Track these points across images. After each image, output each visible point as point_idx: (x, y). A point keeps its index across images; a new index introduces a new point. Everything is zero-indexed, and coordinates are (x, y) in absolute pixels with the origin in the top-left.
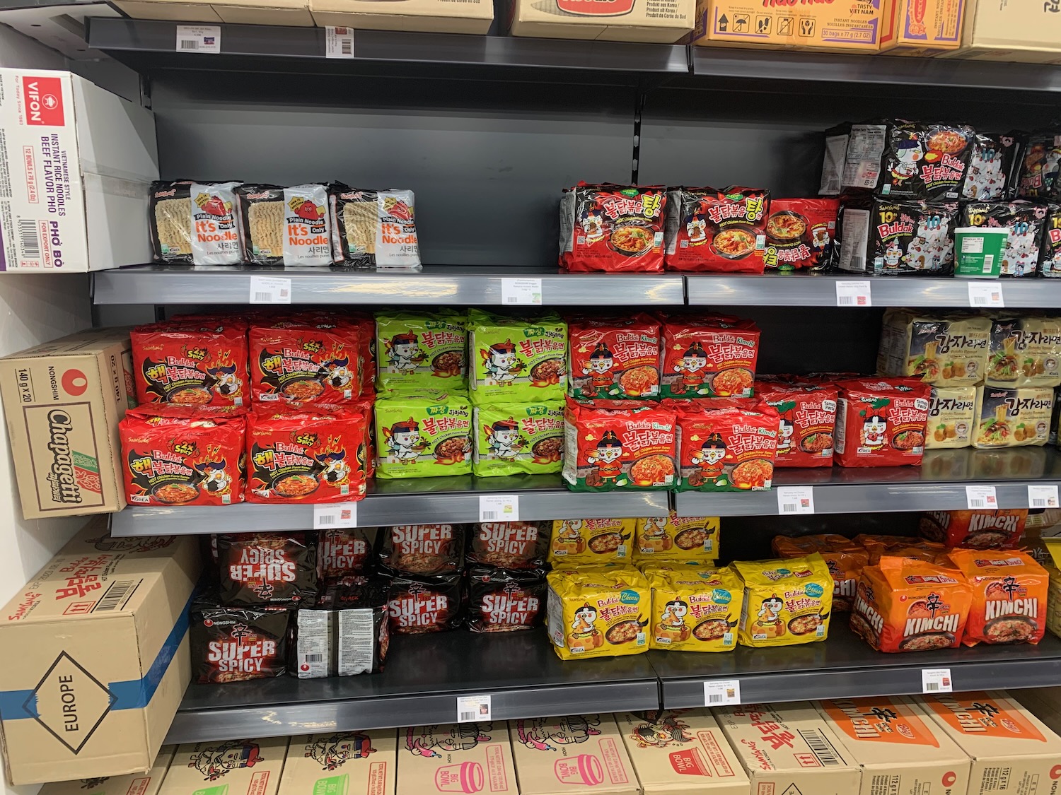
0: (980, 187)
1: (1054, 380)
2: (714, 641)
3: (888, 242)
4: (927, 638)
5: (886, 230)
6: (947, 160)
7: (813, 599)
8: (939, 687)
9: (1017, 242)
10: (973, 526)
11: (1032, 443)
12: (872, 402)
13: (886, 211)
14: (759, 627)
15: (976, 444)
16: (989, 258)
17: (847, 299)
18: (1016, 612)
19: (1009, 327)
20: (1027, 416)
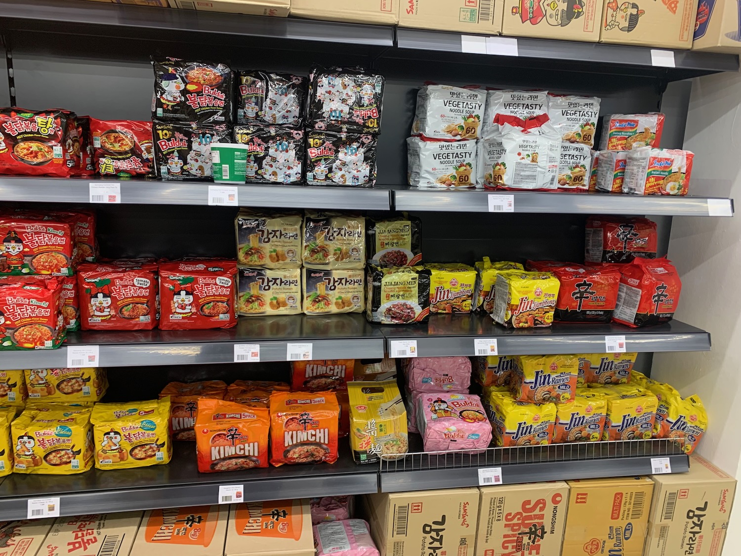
0: (278, 115)
1: (358, 264)
2: (63, 466)
3: (169, 154)
4: (234, 461)
5: (165, 145)
6: (207, 90)
7: (148, 432)
8: (233, 499)
9: (281, 157)
10: (309, 373)
11: (351, 311)
12: (179, 280)
13: (163, 130)
14: (104, 455)
15: (306, 312)
16: (226, 167)
17: (99, 197)
18: (310, 439)
19: (321, 223)
20: (343, 291)
